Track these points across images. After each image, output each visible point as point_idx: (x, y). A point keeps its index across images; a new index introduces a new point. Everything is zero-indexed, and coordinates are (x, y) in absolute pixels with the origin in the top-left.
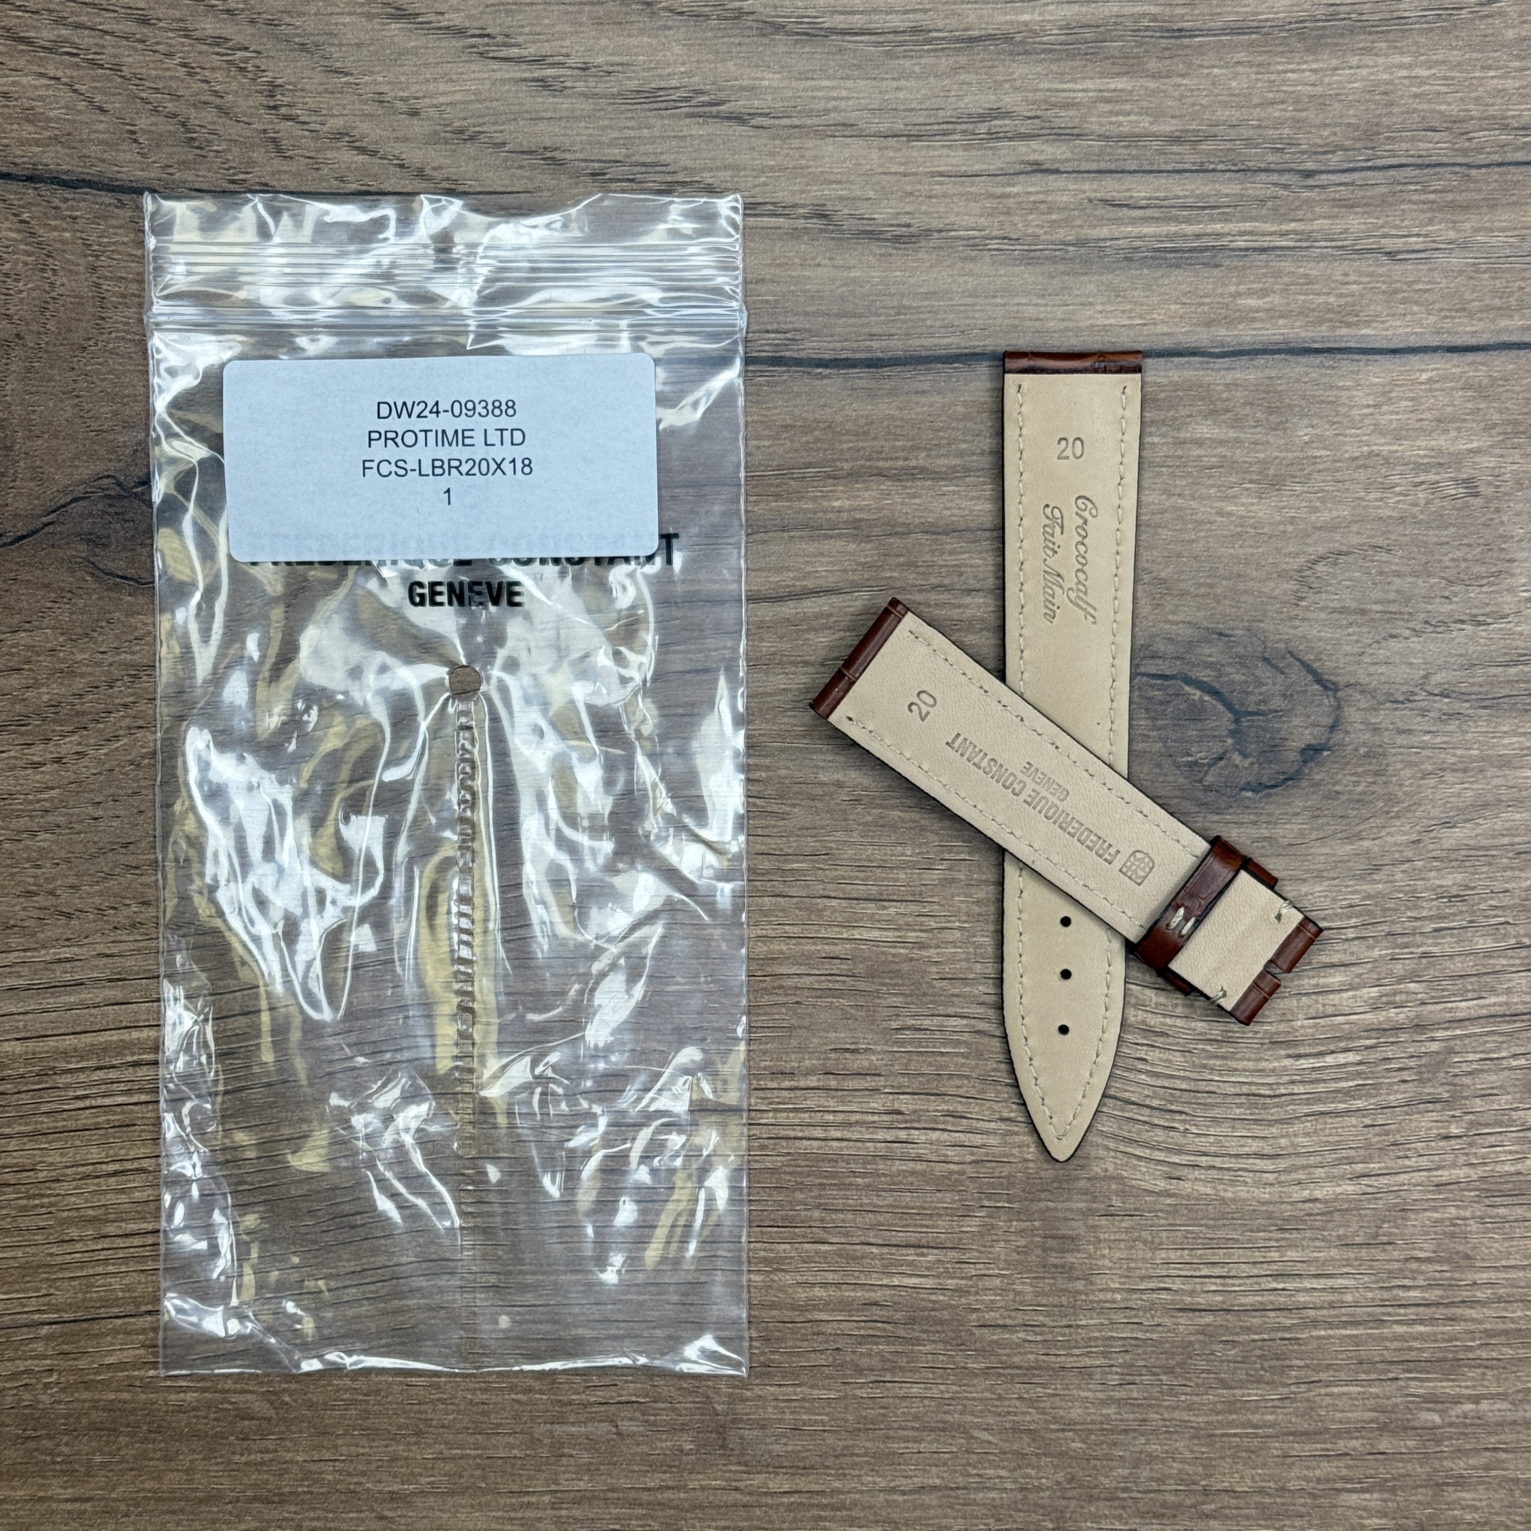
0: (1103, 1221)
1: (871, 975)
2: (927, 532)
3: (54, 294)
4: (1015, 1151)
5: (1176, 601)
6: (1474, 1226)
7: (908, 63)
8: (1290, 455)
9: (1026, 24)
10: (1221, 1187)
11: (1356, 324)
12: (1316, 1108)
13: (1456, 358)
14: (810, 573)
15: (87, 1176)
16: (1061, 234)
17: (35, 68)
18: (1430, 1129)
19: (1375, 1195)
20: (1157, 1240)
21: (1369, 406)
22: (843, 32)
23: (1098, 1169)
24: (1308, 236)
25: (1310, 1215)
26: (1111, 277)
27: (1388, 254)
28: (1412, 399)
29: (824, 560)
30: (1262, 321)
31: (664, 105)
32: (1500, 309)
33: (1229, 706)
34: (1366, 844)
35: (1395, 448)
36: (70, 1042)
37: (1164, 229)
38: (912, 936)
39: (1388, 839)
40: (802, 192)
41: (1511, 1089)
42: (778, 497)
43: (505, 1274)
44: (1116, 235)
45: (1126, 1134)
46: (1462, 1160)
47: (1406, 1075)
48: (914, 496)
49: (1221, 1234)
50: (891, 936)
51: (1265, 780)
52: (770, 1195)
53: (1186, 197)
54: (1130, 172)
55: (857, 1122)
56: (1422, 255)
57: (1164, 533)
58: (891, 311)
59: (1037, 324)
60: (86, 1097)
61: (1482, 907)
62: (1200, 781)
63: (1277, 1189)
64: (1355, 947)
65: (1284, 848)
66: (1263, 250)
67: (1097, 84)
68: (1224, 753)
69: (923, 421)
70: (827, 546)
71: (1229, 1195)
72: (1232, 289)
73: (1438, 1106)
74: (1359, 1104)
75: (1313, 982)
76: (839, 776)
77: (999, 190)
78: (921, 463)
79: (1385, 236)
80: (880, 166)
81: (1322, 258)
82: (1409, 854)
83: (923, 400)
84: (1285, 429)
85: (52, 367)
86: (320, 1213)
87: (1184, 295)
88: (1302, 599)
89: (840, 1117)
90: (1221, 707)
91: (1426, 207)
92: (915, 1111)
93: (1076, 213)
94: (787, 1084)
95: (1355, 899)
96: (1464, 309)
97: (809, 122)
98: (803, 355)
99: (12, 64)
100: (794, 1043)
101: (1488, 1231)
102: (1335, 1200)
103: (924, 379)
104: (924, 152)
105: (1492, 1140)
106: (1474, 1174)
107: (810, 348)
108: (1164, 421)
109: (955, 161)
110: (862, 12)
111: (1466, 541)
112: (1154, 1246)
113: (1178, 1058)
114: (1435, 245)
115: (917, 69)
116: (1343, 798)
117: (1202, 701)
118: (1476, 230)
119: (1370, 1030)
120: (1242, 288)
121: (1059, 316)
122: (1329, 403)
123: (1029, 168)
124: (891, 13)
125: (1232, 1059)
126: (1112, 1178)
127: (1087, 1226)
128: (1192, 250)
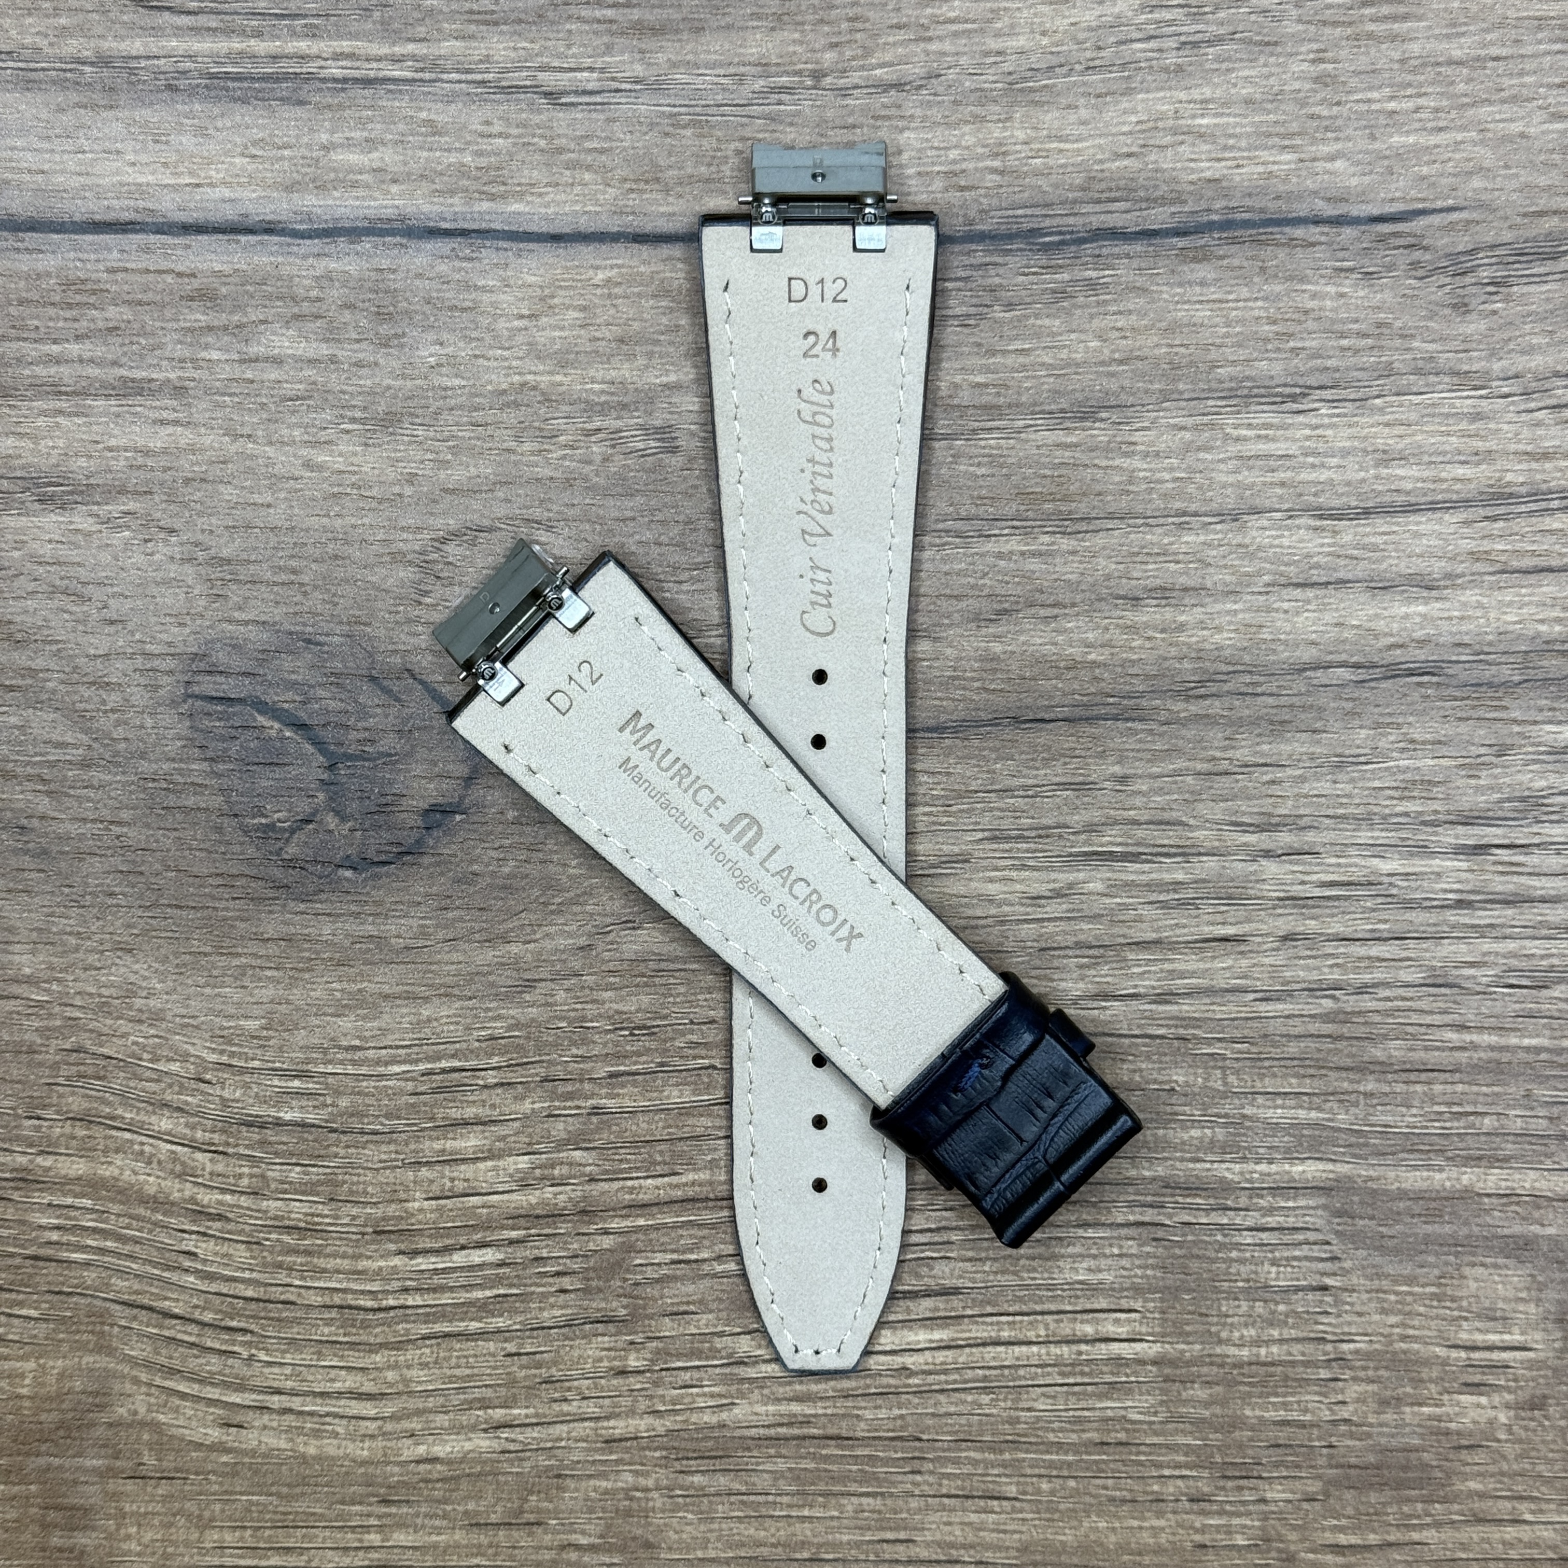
0: (130, 1486)
5: (244, 591)
6: (658, 1500)
8: (409, 383)
10: (300, 1439)
11: (503, 197)
12: (438, 1328)
13: (645, 251)
16: (73, 46)
18: (600, 1360)
19: (520, 1453)
20: (207, 1514)
21: (522, 317)
23: (122, 1411)
24: (435, 65)
25: (427, 1481)
27: (547, 95)
28: (584, 309)
30: (368, 186)
32: (708, 181)
33: (318, 744)
34: (515, 948)
35: (558, 378)
37: (223, 45)
39: (548, 944)
41: (714, 1306)
44: (155, 51)
45: (165, 1361)
46: (643, 1405)
47: (566, 1283)
49: (300, 1506)
51: (371, 854)
56: (598, 99)
57: (228, 493)
59: (40, 178)
61: (677, 1044)
62: (278, 855)
63: (380, 1443)
64: (496, 1096)
65: (398, 953)
66: (367, 82)
68: (314, 814)
71: (312, 1451)
72: (324, 137)
73: (611, 1328)
74: (500, 1322)
75: (438, 1145)
79: (543, 68)
81: (450, 98)
82: (576, 965)
84: (402, 346)
87: (255, 143)
88: (426, 593)
90: (309, 748)
91: (602, 27)
93: (95, 16)
95: (499, 1028)
96: (657, 180)
101: (676, 1508)
102: (463, 1460)
105: (686, 1376)
106: (661, 1425)
108: (226, 328)
111: (659, 516)
112: (205, 1525)
113: (241, 1253)
114: (615, 85)
116: (482, 883)
117: (283, 739)
118: (674, 65)
119: (517, 1218)
120: (338, 137)
121: (71, 166)
122: (464, 310)
125: (320, 1254)
126: (143, 1424)
127: (107, 1493)
128: (265, 78)
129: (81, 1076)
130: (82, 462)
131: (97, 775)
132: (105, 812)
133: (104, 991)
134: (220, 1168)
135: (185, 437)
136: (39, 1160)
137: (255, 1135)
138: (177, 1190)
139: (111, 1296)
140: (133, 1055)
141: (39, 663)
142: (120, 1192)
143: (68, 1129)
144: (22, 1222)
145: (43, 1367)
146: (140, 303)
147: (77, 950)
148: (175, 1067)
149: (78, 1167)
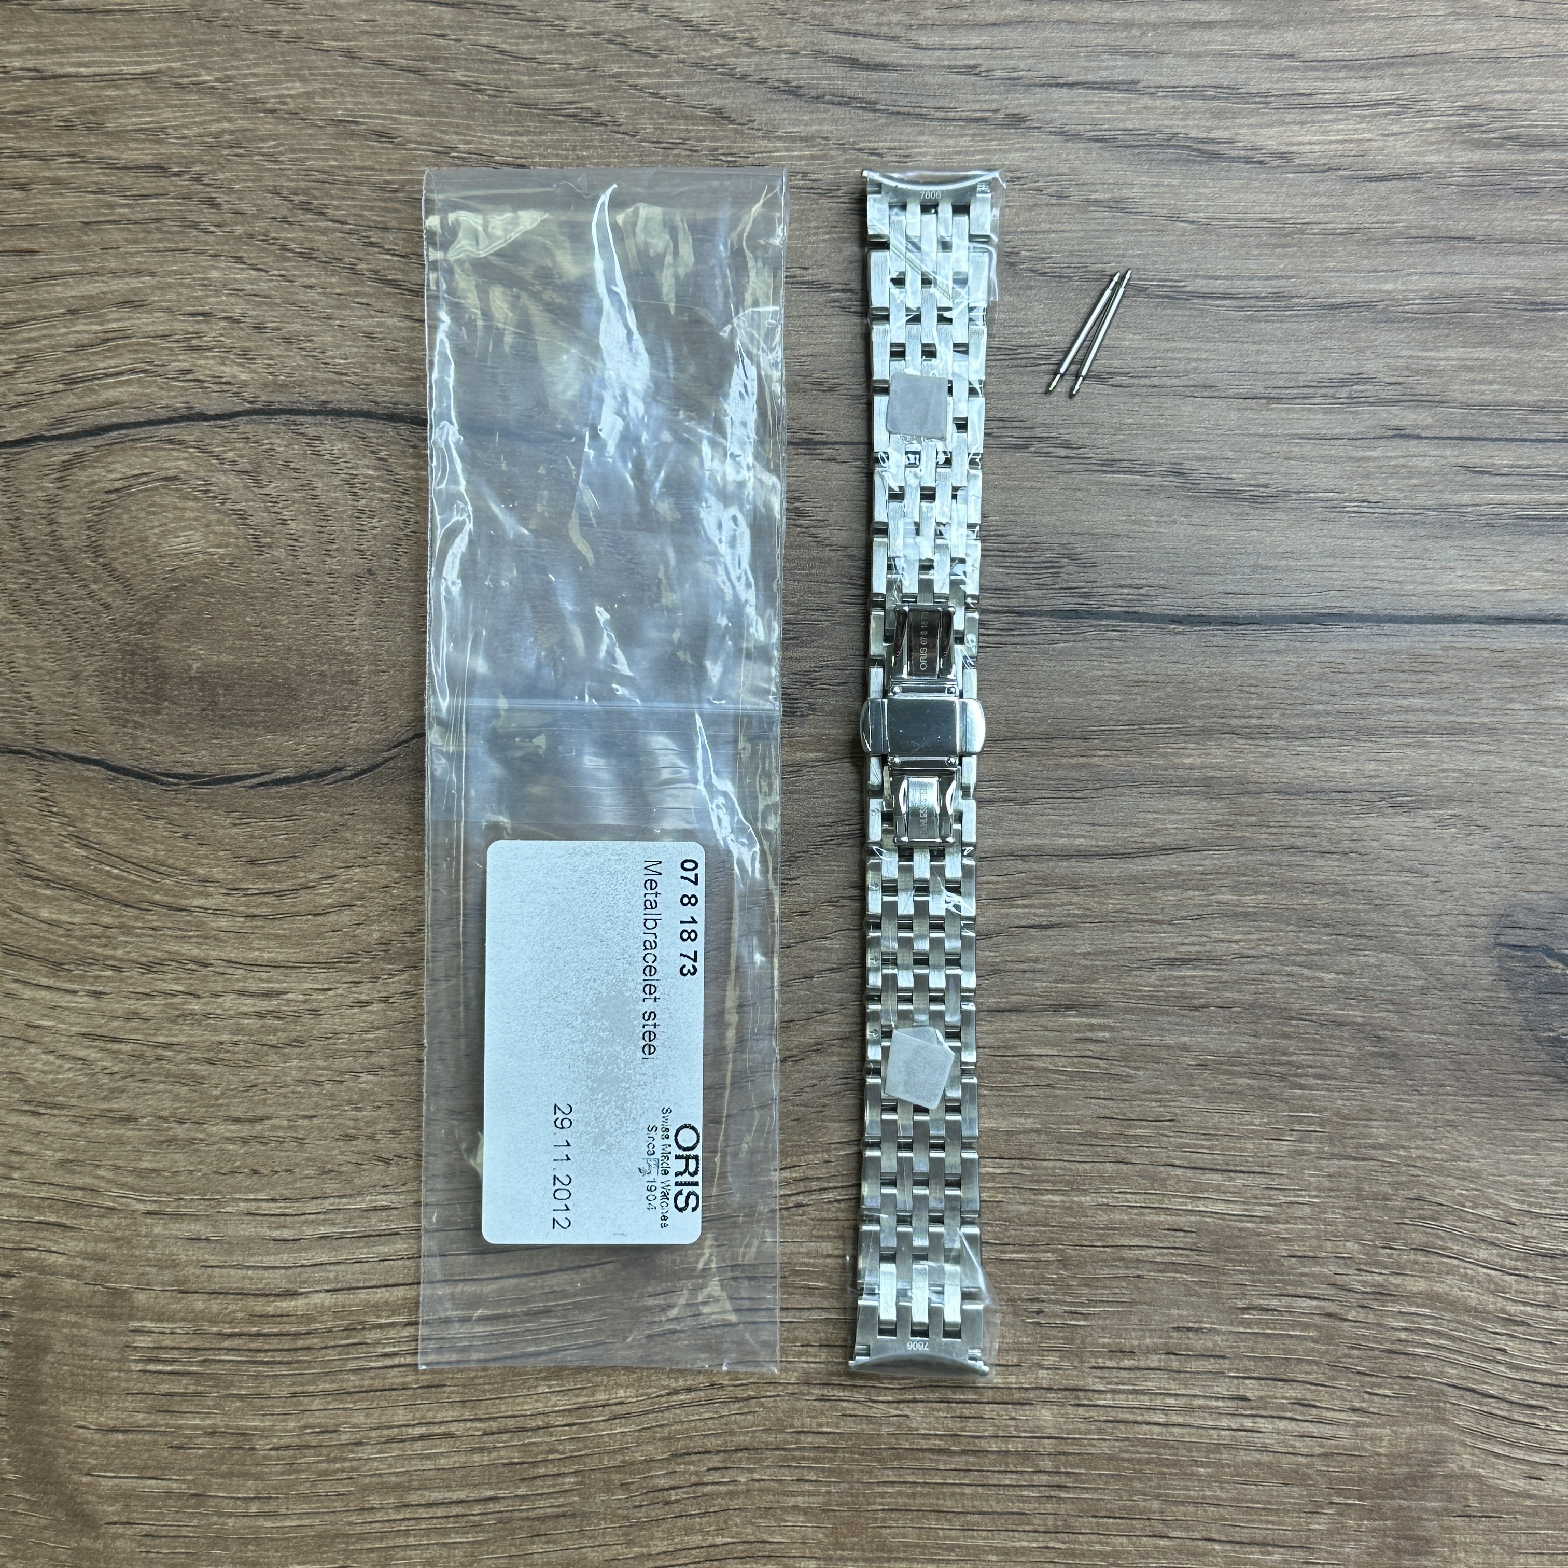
0: (1459, 1522)
1: (1216, 1250)
2: (1279, 792)
3: (408, 531)
4: (1367, 1445)
5: (1537, 871)
7: (1270, 327)
9: (1389, 292)
14: (1158, 830)
15: (391, 1440)
16: (1423, 498)
17: (401, 310)
20: (1516, 1544)
22: (1204, 296)
23: (1453, 1466)
26: (1469, 542)
29: (1174, 817)
31: (1023, 362)
36: (381, 1295)
37: (1526, 497)
38: (1259, 1211)
40: (1161, 449)
42: (1127, 751)
43: (825, 1559)
44: (1478, 501)
45: (1484, 1430)
48: (1267, 755)
50: (1237, 1210)
52: (1107, 1483)
53: (1547, 466)
54: (1492, 440)
55: (1200, 1407)
57: (1526, 801)
58: (1247, 571)
59: (1396, 586)
60: (394, 1354)
62: (1563, 1058)
67: (1460, 352)
69: (1278, 680)
70: (1176, 802)
76: (1186, 1039)
77: (1360, 454)
78: (1276, 722)
80: (1239, 427)
83: (1277, 659)
85: (401, 604)
86: (632, 1487)
87: (1547, 562)
89: (1182, 1401)
92: (1261, 1398)
93: (1437, 478)
94: (1127, 1363)
97: (1169, 382)
98: (1157, 610)
99: (379, 305)
100: (1135, 1319)
103: (1279, 639)
104: (1284, 415)
107: (1164, 604)
108: (1525, 688)
109: (1315, 424)
110: (1224, 278)
112: (1514, 1552)
113: (1540, 1352)
115: (1278, 333)
117: (1565, 975)
121: (1419, 579)
123: (1390, 433)
124: (1251, 278)
126: (1468, 1476)
127: (1442, 1527)
128: (1555, 518)
129: (1421, 1217)
130: (1422, 780)
131: (1431, 999)
132: (1437, 1027)
133: (1438, 1156)
134: (1523, 1287)
135: (1496, 762)
136: (1391, 1279)
137: (1548, 1263)
138: (1492, 1303)
139: (1445, 1380)
140: (1459, 1203)
141: (1392, 920)
142: (1450, 1304)
143: (1412, 1257)
144: (1380, 1325)
145: (1395, 1433)
146: (1464, 670)
147: (1417, 1126)
148: (1488, 1212)
149: (1420, 1285)
